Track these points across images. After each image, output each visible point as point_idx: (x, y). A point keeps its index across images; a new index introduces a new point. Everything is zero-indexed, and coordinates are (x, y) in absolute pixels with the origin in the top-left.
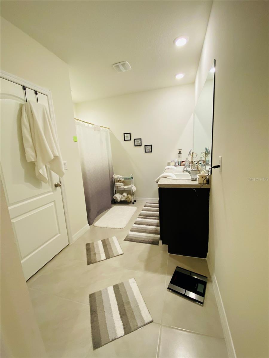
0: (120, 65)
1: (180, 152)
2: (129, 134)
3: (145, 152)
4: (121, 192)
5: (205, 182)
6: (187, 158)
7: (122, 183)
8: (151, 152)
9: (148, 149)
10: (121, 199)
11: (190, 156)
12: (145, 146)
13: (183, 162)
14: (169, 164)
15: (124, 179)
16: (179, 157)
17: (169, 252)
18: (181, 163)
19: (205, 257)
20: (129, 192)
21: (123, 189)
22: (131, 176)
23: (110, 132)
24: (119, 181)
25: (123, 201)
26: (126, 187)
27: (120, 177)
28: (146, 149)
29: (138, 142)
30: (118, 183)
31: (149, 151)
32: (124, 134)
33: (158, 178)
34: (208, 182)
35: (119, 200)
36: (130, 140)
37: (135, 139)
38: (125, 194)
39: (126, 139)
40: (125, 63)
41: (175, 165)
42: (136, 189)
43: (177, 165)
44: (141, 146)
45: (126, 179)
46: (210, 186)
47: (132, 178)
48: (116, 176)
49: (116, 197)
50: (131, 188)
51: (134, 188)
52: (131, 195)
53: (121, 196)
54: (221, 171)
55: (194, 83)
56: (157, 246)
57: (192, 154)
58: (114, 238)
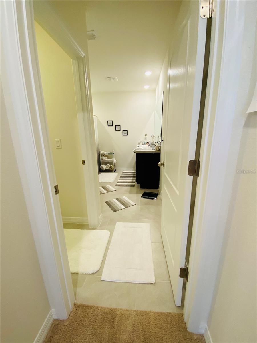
0: (111, 79)
1: (146, 136)
2: (111, 122)
3: (123, 135)
4: (106, 164)
5: (158, 149)
6: (150, 140)
7: (106, 157)
8: (127, 135)
9: (125, 133)
11: (152, 138)
12: (123, 131)
13: (148, 142)
14: (139, 144)
15: (107, 154)
16: (145, 139)
17: (141, 188)
18: (146, 143)
19: (158, 188)
20: (111, 163)
21: (107, 162)
22: (113, 152)
23: (97, 119)
24: (104, 155)
25: (107, 169)
26: (109, 160)
27: (105, 153)
28: (124, 133)
29: (118, 128)
30: (103, 157)
31: (125, 134)
32: (108, 121)
33: (135, 149)
34: (160, 150)
35: (104, 169)
36: (112, 126)
37: (116, 126)
38: (108, 165)
39: (109, 125)
40: (115, 78)
41: (143, 145)
42: (116, 161)
43: (144, 144)
44: (120, 130)
45: (109, 154)
46: (161, 152)
47: (114, 153)
48: (102, 152)
49: (102, 167)
50: (113, 160)
51: (115, 161)
52: (113, 165)
53: (105, 166)
54: (164, 142)
55: (155, 91)
56: (134, 187)
57: (153, 137)
58: (109, 186)
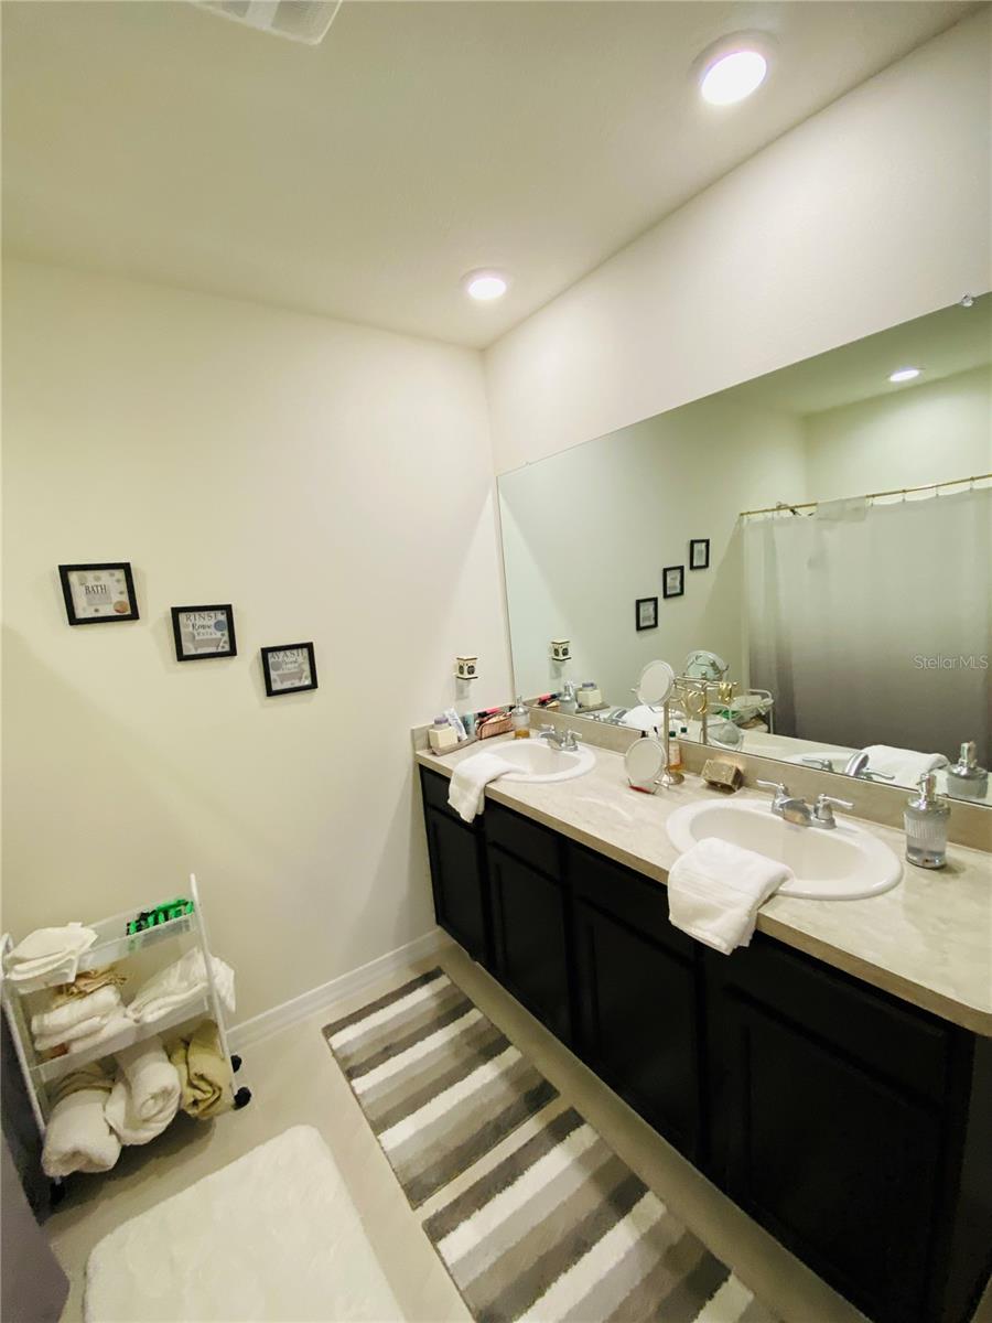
3: (269, 692)
4: (110, 1071)
7: (103, 996)
8: (313, 686)
9: (291, 668)
10: (124, 1133)
12: (265, 652)
15: (113, 950)
21: (125, 1043)
26: (148, 1009)
28: (273, 674)
29: (204, 630)
30: (62, 1015)
31: (297, 684)
35: (107, 1152)
36: (132, 617)
37: (175, 611)
39: (82, 614)
44: (234, 652)
48: (29, 958)
53: (116, 1108)
